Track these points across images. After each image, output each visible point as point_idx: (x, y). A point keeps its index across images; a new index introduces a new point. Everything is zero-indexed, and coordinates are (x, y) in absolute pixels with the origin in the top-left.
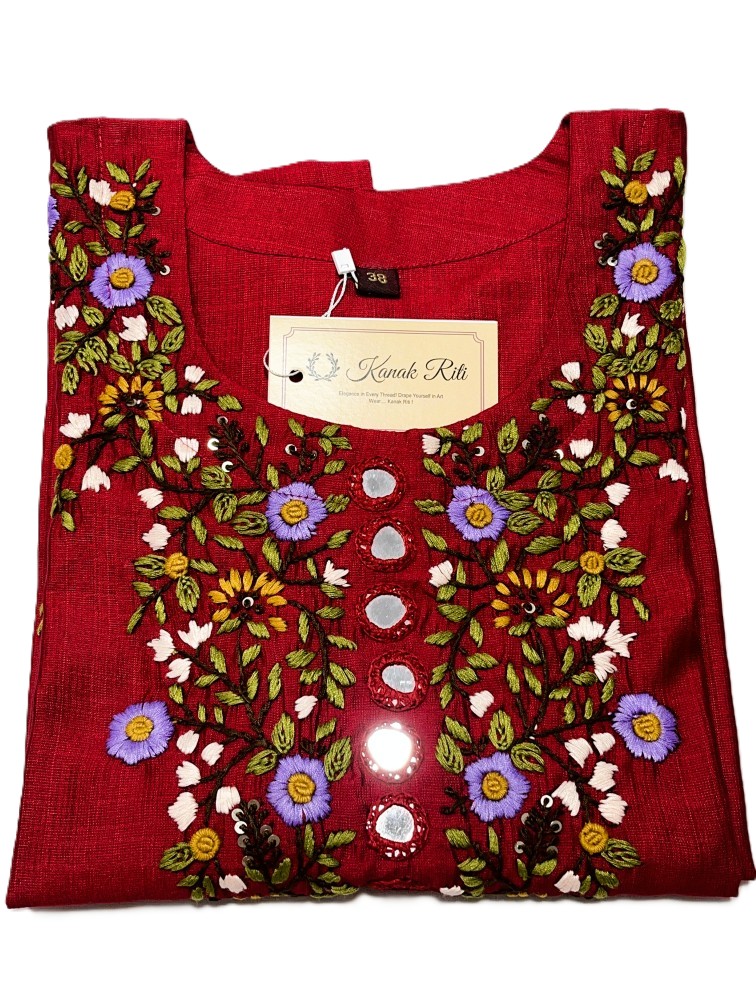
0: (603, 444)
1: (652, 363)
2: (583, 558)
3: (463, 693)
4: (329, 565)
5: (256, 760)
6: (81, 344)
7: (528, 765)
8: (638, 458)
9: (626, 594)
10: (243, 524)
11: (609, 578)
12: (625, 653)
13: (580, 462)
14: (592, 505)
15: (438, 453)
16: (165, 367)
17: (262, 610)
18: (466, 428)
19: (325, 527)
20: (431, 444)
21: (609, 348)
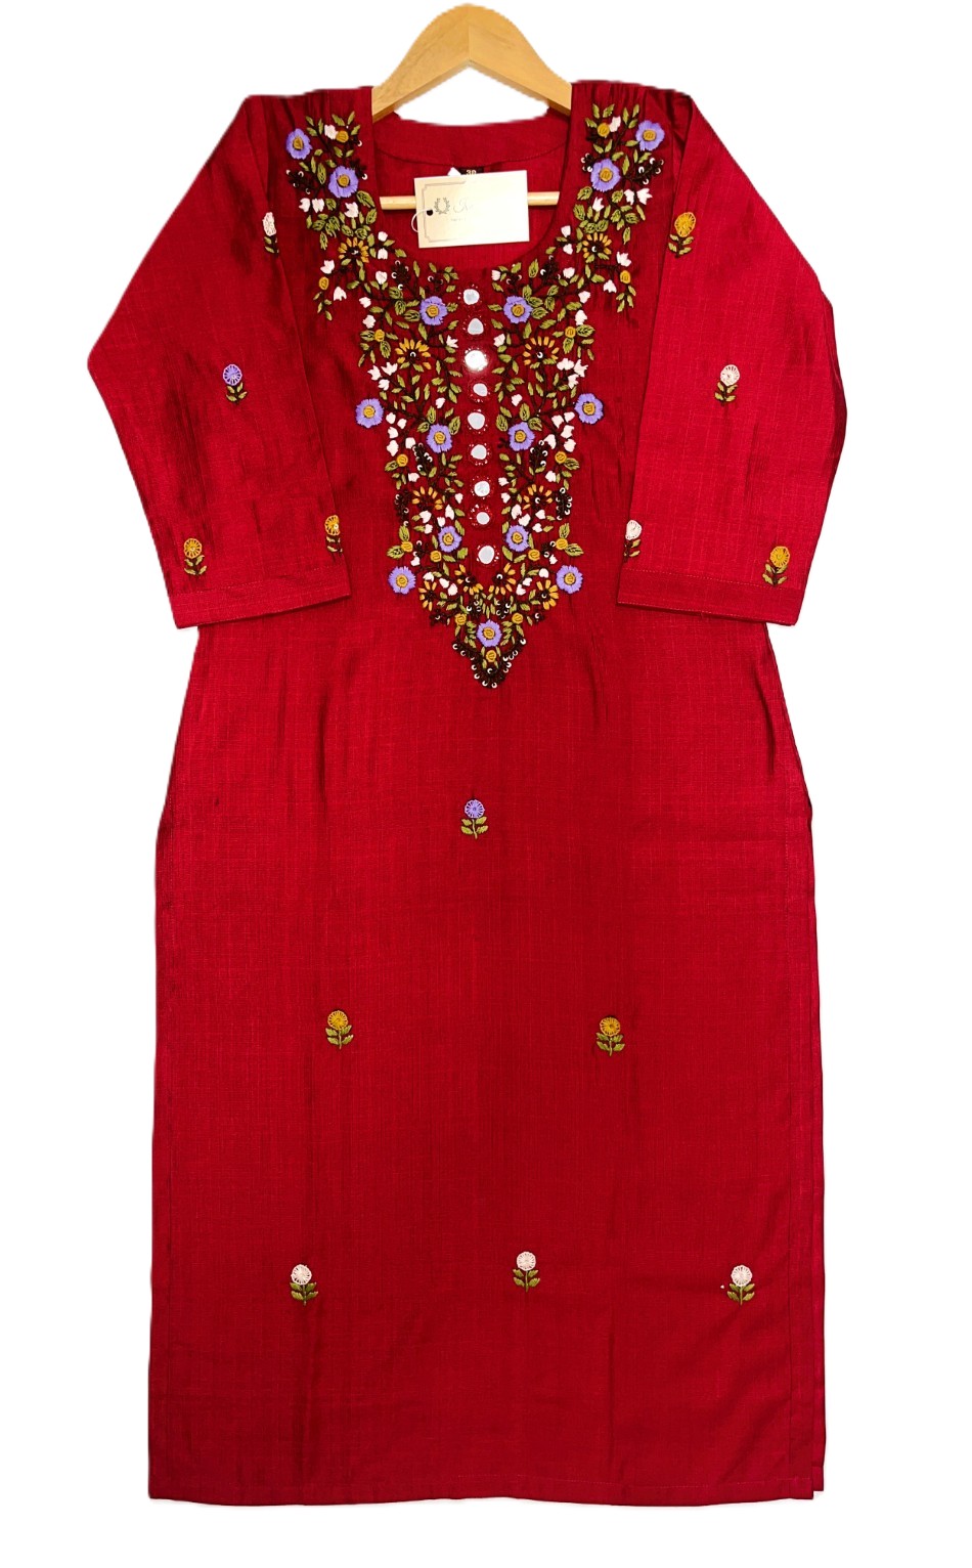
0: (580, 269)
1: (606, 227)
2: (566, 330)
3: (508, 395)
4: (449, 337)
5: (421, 426)
6: (327, 221)
7: (536, 428)
8: (597, 278)
9: (585, 347)
10: (409, 316)
11: (578, 339)
12: (583, 375)
13: (568, 280)
14: (572, 304)
15: (500, 278)
16: (369, 233)
17: (420, 359)
18: (514, 265)
19: (448, 319)
20: (496, 275)
21: (586, 218)
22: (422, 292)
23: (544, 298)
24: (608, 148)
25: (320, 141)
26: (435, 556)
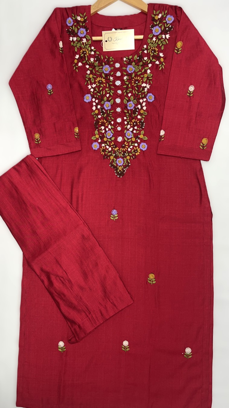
0: (149, 58)
1: (156, 46)
2: (144, 75)
3: (127, 93)
4: (111, 77)
5: (102, 102)
6: (77, 43)
7: (135, 103)
8: (154, 60)
9: (150, 80)
10: (100, 71)
11: (148, 78)
12: (149, 88)
13: (145, 61)
14: (146, 67)
16: (89, 47)
17: (102, 83)
18: (130, 56)
20: (125, 59)
21: (151, 43)
22: (103, 64)
23: (138, 66)
24: (158, 23)
25: (76, 21)
26: (105, 139)
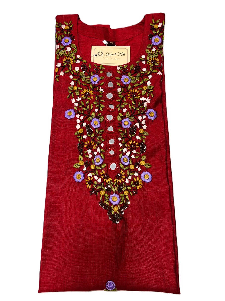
0: (148, 69)
1: (157, 55)
2: (143, 87)
3: (122, 109)
4: (101, 88)
5: (89, 119)
6: (60, 51)
7: (132, 120)
8: (154, 71)
9: (150, 93)
10: (87, 81)
11: (148, 90)
12: (149, 102)
13: (144, 72)
14: (146, 79)
15: (120, 70)
16: (74, 56)
17: (89, 95)
18: (125, 66)
19: (100, 82)
20: (118, 68)
21: (150, 53)
22: (91, 73)
23: (136, 77)
24: (157, 32)
26: (92, 167)
